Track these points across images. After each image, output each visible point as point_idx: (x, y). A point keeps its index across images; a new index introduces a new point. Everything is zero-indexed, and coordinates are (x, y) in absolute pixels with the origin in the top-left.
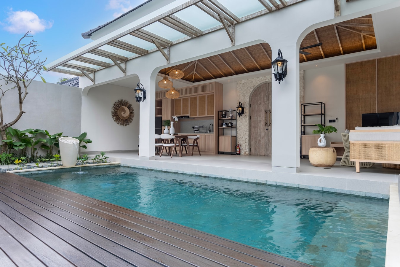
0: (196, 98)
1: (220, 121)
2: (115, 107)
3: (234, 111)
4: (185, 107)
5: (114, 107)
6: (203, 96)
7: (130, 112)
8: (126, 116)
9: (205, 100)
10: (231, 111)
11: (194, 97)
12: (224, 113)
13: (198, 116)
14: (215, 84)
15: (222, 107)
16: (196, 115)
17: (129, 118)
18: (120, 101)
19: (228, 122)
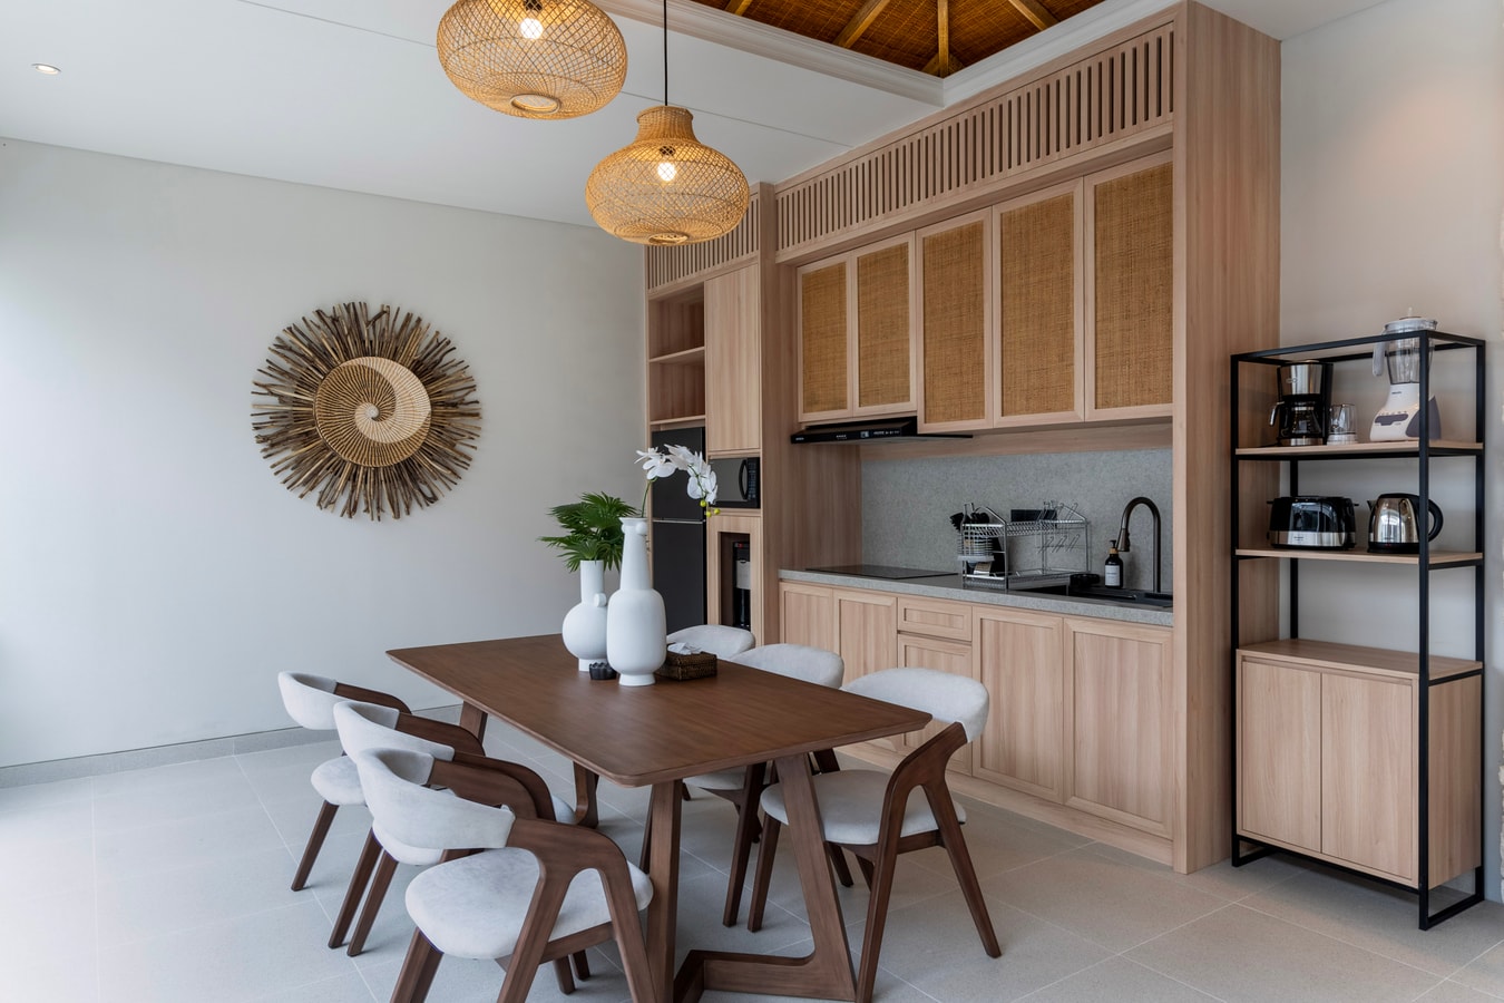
0: (974, 234)
1: (1246, 471)
2: (286, 366)
3: (1458, 342)
4: (883, 331)
5: (271, 365)
6: (1045, 209)
7: (433, 404)
8: (405, 435)
9: (1068, 247)
10: (1424, 351)
11: (960, 232)
12: (1300, 380)
13: (993, 418)
14: (1181, 35)
15: (1273, 314)
16: (978, 412)
17: (426, 449)
18: (335, 320)
19: (1361, 487)
